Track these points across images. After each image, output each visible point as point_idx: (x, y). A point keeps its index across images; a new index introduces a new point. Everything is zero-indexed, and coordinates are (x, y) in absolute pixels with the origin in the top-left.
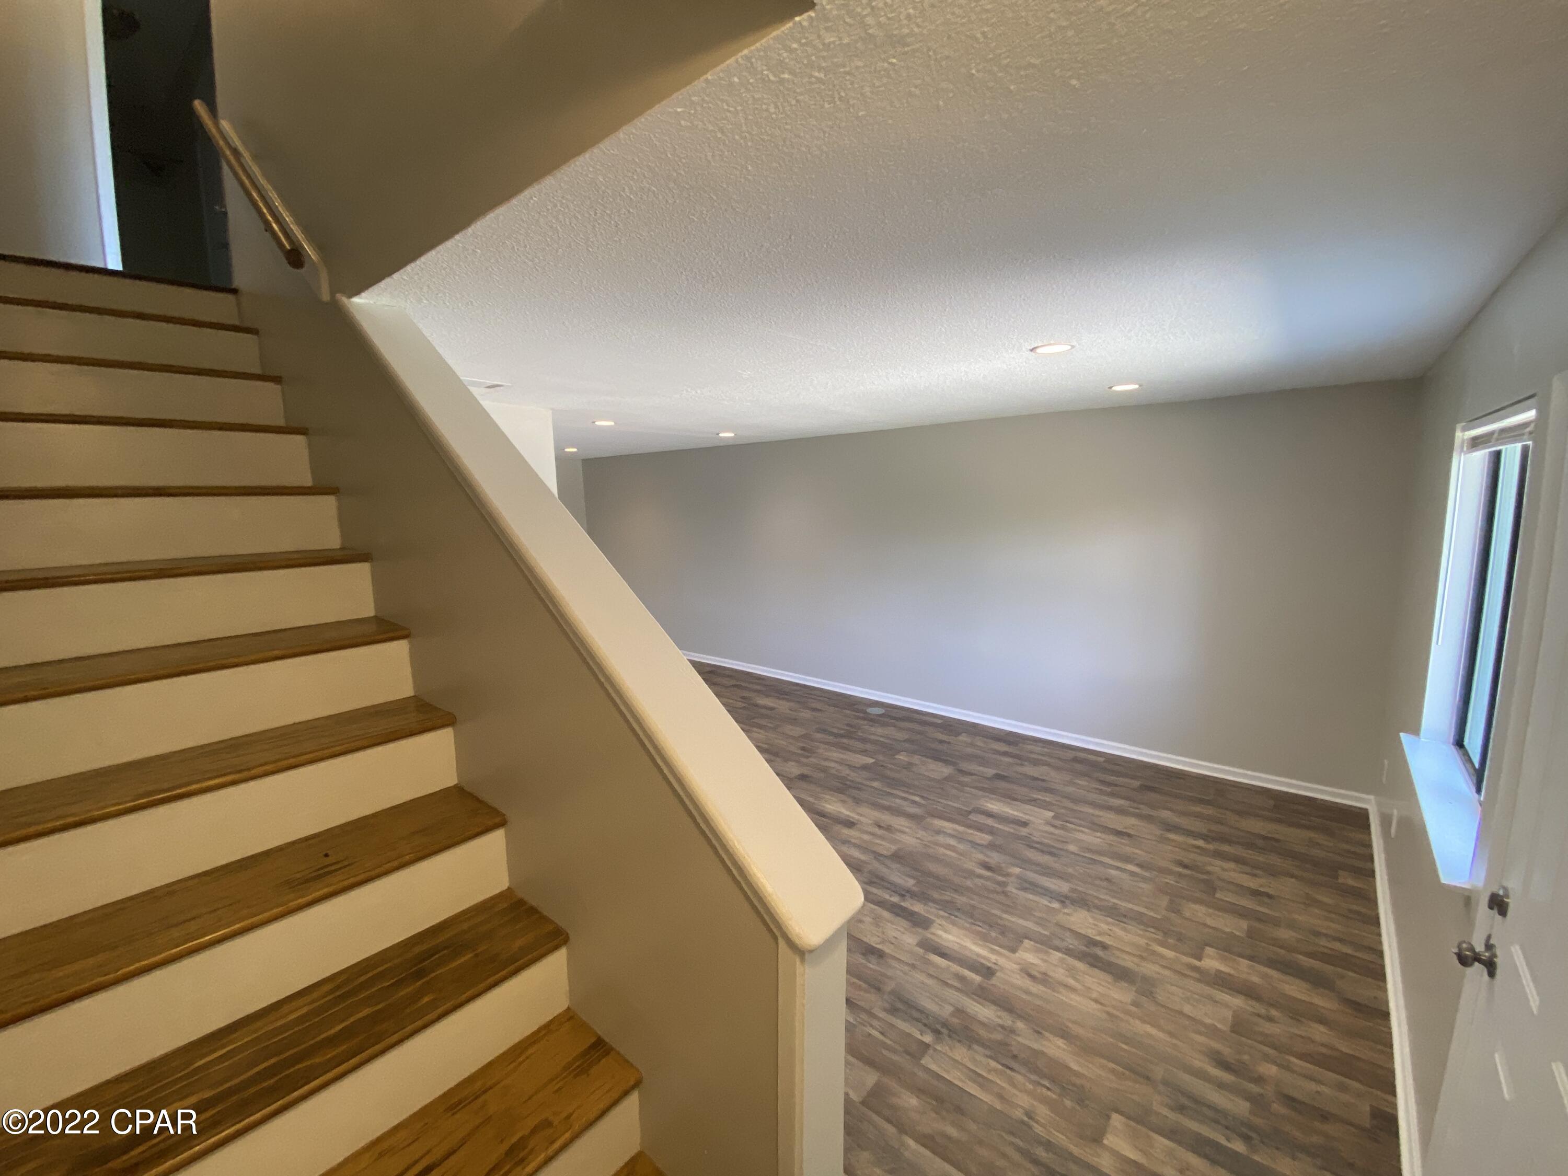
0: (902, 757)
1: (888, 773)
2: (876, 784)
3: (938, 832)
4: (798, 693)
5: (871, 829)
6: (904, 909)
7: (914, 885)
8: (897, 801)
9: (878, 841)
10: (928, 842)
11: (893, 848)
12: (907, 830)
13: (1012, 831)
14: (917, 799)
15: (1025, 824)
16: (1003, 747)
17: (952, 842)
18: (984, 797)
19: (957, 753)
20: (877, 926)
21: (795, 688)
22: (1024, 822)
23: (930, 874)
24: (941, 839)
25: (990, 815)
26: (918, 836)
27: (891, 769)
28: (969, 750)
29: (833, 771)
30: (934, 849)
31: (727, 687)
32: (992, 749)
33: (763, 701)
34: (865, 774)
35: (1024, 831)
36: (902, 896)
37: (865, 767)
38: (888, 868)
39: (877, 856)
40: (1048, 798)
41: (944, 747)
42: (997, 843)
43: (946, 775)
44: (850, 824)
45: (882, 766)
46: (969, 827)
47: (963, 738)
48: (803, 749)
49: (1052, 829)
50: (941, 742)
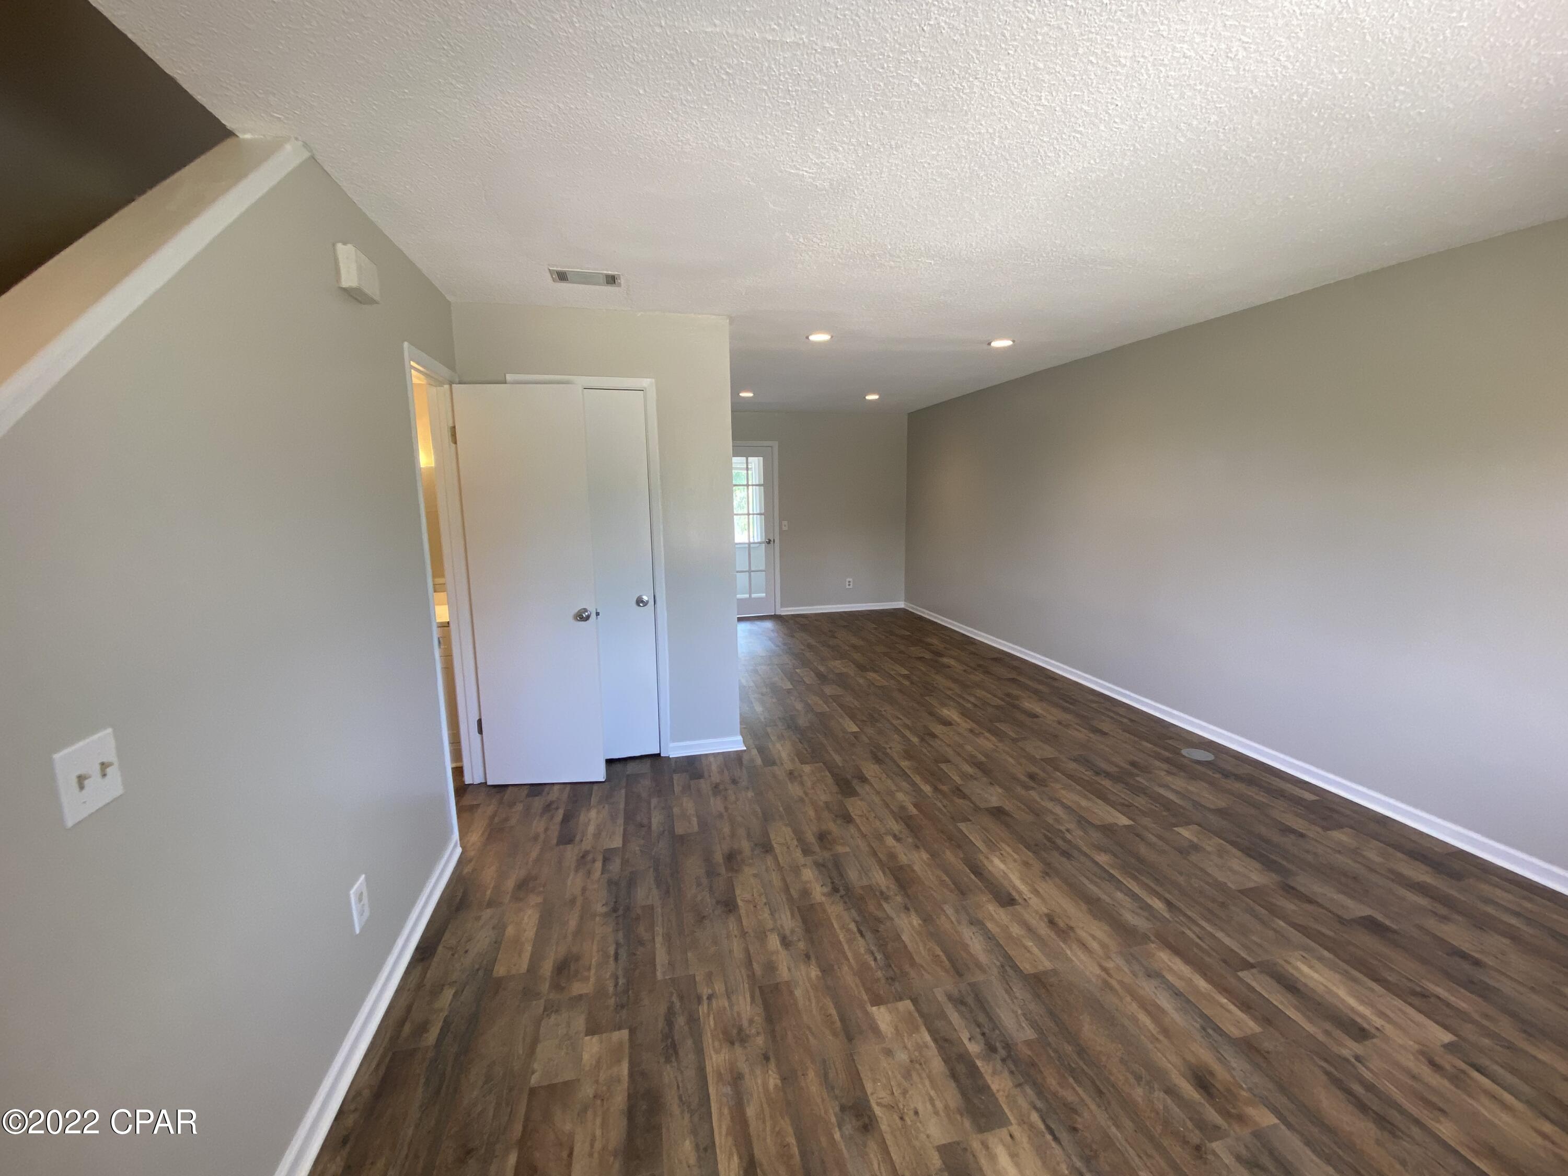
0: (1186, 833)
1: (1143, 850)
2: (1103, 859)
3: (1153, 974)
4: (1094, 705)
5: (1034, 922)
6: (974, 1071)
7: (1028, 1043)
8: (1119, 895)
9: (1030, 944)
10: (1121, 982)
11: (1047, 964)
12: (1095, 945)
13: (1321, 1037)
14: (1158, 905)
15: (1361, 1033)
16: (1421, 874)
17: (1165, 1002)
18: (1306, 949)
19: (1310, 858)
20: (907, 1075)
21: (1091, 697)
22: (1363, 1030)
23: (1072, 1037)
24: (1148, 988)
25: (1291, 986)
26: (1110, 965)
27: (1150, 845)
28: (1343, 860)
29: (1050, 820)
30: (1121, 999)
31: (999, 679)
32: (1391, 871)
33: (1030, 704)
34: (1096, 835)
35: (1349, 1048)
36: (991, 1049)
37: (1108, 830)
38: (1009, 991)
39: (1008, 964)
40: (1462, 1001)
41: (1287, 841)
42: (1267, 1045)
43: (1252, 885)
44: (1007, 900)
45: (1138, 835)
46: (1225, 990)
47: (1341, 836)
48: (1032, 777)
49: (1425, 1072)
50: (1287, 830)
